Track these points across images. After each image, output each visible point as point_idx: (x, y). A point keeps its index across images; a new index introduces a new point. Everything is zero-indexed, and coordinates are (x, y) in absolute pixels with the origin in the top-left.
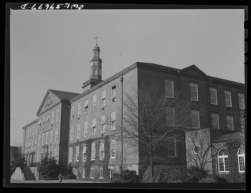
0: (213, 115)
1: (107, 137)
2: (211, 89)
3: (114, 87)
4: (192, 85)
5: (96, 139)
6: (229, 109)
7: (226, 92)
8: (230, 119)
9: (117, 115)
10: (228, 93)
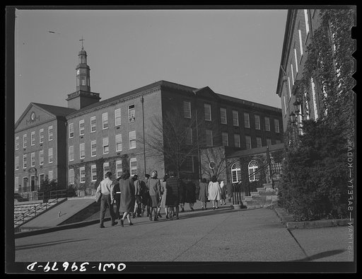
0: (223, 134)
1: (126, 155)
2: (222, 110)
3: (132, 107)
4: (206, 106)
5: (109, 158)
6: (236, 128)
7: (234, 112)
8: (237, 137)
9: (138, 134)
10: (235, 113)
